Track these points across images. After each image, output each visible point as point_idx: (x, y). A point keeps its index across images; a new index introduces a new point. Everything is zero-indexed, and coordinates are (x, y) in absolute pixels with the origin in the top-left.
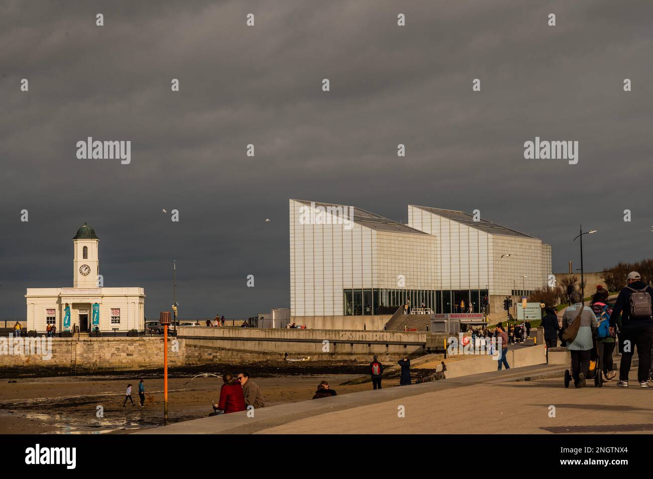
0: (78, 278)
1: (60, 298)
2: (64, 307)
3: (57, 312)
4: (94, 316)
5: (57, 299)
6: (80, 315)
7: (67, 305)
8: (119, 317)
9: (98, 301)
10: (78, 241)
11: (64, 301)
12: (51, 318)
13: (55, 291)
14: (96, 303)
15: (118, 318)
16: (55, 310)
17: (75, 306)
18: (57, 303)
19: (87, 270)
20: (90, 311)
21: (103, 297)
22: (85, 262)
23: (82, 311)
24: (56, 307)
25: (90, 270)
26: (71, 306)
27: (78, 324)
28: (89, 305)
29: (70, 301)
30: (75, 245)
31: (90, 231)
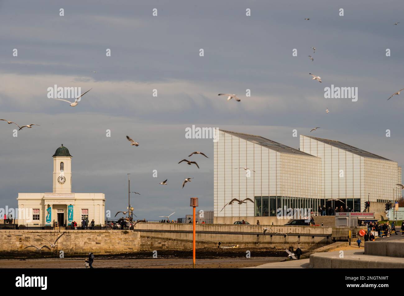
0: (57, 186)
1: (43, 200)
2: (46, 208)
3: (41, 211)
4: (69, 214)
5: (40, 201)
6: (58, 214)
7: (49, 205)
8: (88, 215)
9: (72, 203)
10: (57, 158)
11: (46, 203)
12: (36, 216)
13: (39, 196)
14: (71, 205)
15: (86, 216)
16: (39, 209)
17: (55, 206)
18: (40, 204)
19: (63, 180)
20: (66, 211)
21: (76, 200)
22: (62, 174)
23: (59, 211)
24: (40, 207)
25: (65, 180)
26: (51, 207)
27: (56, 220)
28: (65, 206)
29: (51, 203)
30: (54, 161)
31: (65, 151)
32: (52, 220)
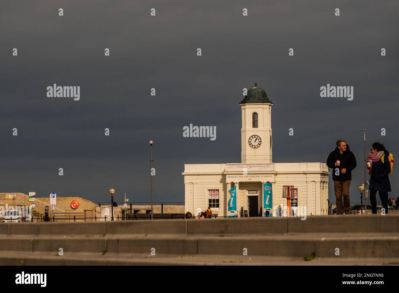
0: (247, 152)
1: (224, 175)
2: (229, 187)
3: (221, 193)
4: (265, 198)
5: (220, 177)
6: (250, 197)
7: (233, 184)
8: (297, 199)
9: (271, 179)
10: (247, 106)
11: (229, 180)
12: (214, 200)
13: (219, 168)
14: (268, 182)
15: (295, 201)
16: (218, 190)
17: (243, 185)
18: (221, 182)
19: (257, 142)
20: (261, 193)
21: (277, 174)
22: (255, 131)
23: (251, 192)
24: (220, 186)
25: (261, 142)
26: (237, 186)
27: (246, 208)
28: (260, 184)
29: (237, 180)
30: (243, 111)
31: (260, 94)
32: (239, 209)
